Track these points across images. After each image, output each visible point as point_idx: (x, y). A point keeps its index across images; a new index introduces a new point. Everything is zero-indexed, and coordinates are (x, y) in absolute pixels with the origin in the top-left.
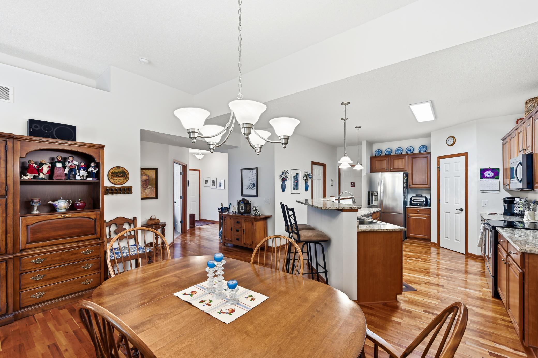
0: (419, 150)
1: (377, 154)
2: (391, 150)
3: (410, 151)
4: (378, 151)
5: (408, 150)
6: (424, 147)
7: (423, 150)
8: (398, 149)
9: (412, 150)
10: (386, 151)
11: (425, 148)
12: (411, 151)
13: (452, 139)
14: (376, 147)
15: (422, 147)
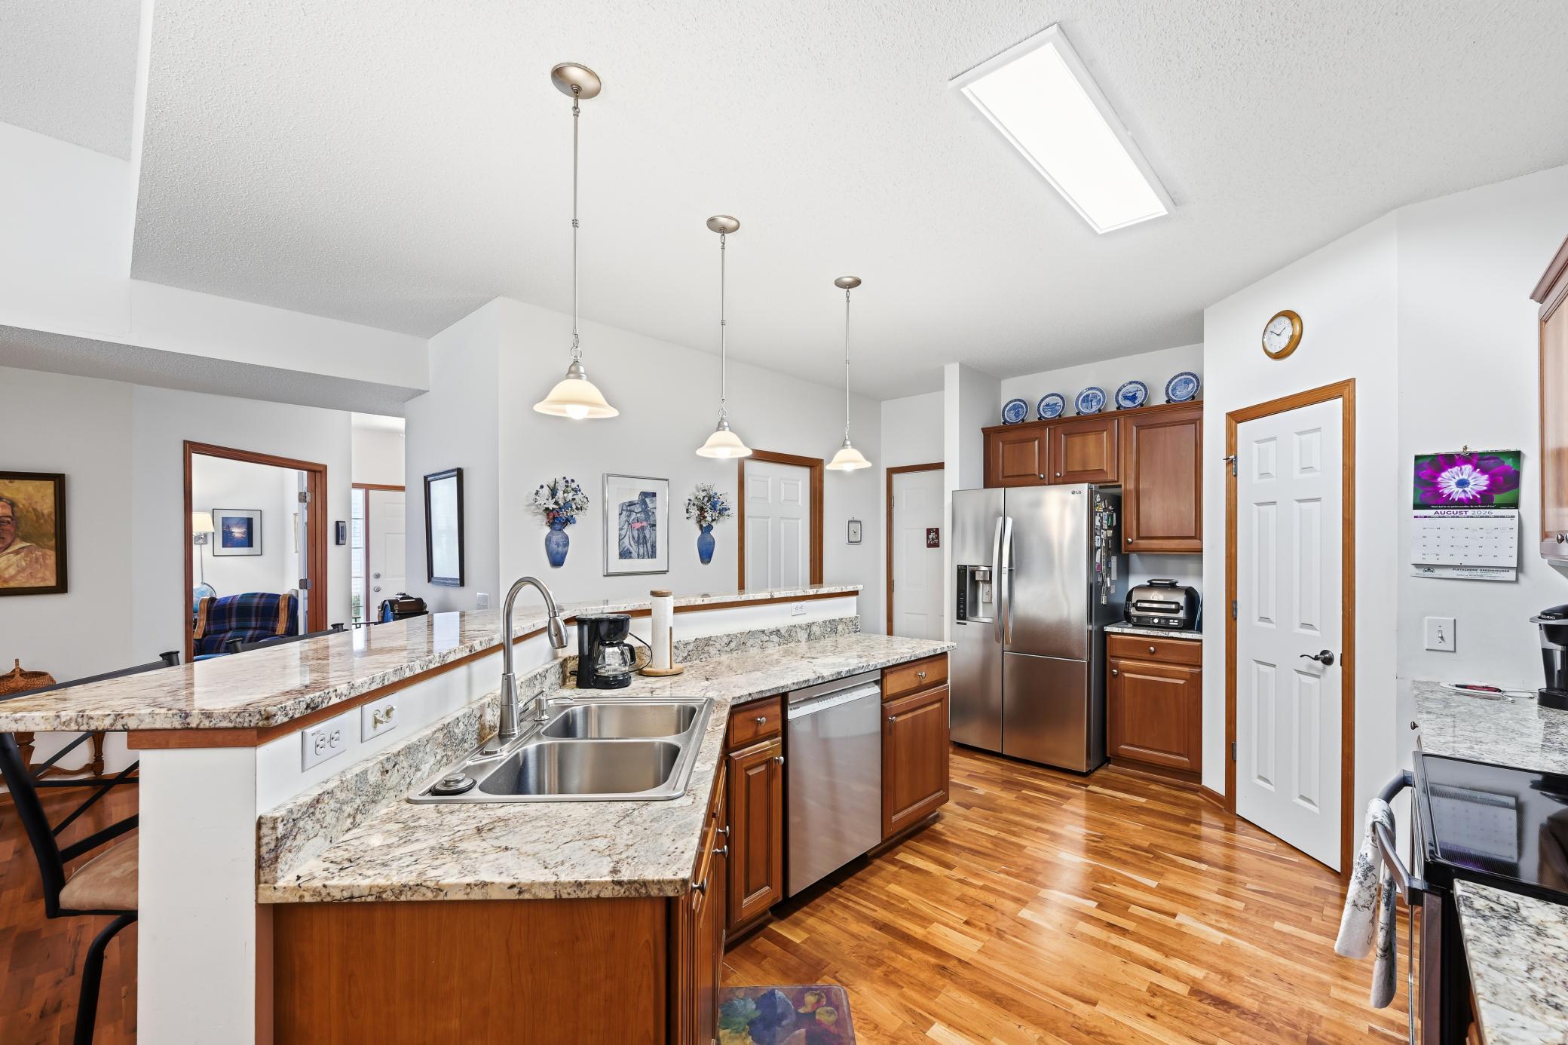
0: (1167, 394)
1: (1011, 418)
2: (1062, 398)
3: (1133, 398)
4: (1014, 408)
5: (1126, 398)
6: (1187, 382)
7: (1182, 393)
8: (1088, 396)
9: (1140, 396)
10: (1043, 404)
11: (1191, 385)
12: (1138, 401)
13: (1285, 322)
14: (1011, 390)
15: (1181, 380)
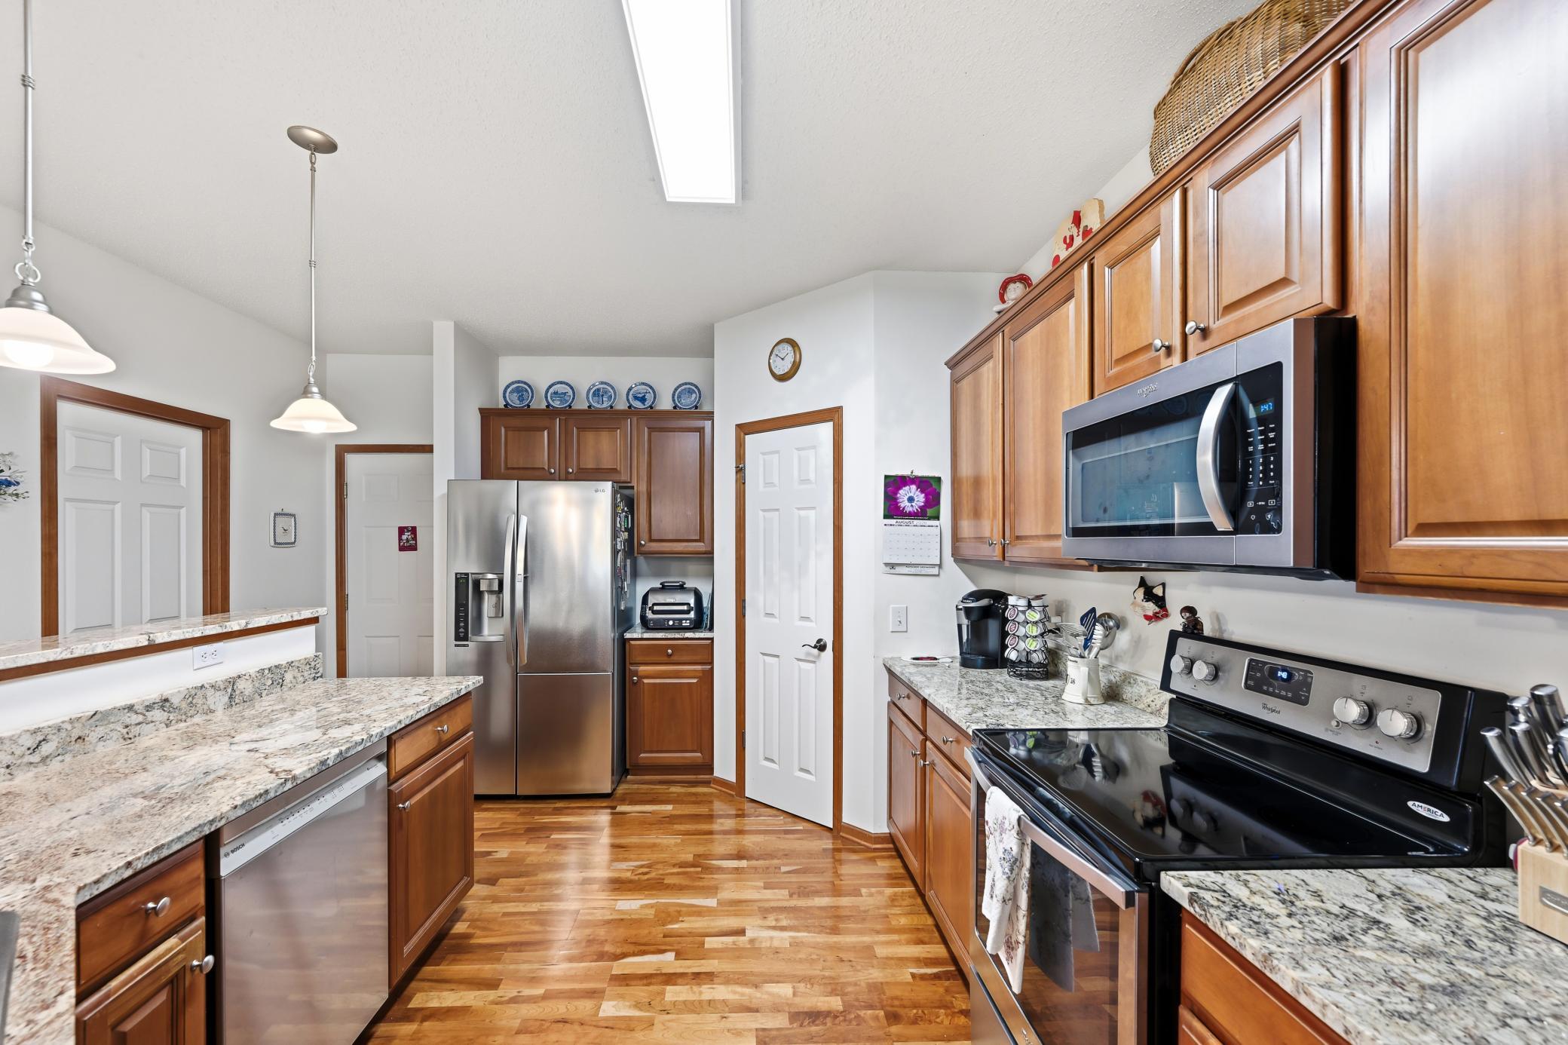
0: (674, 401)
1: (515, 402)
2: (572, 388)
3: (643, 400)
4: (518, 390)
5: (636, 398)
6: (691, 392)
7: (687, 402)
8: (598, 390)
9: (649, 397)
10: (551, 390)
11: (694, 395)
12: (648, 403)
14: (511, 370)
15: (685, 389)
